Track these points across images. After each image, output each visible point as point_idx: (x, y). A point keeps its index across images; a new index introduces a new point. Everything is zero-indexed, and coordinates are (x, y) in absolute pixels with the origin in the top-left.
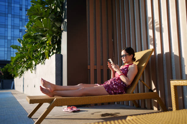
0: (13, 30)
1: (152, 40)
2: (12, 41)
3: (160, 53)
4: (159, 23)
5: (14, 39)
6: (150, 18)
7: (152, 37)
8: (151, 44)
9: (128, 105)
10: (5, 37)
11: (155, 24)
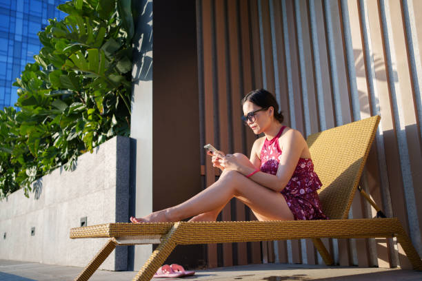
0: (26, 23)
1: (368, 100)
2: (24, 45)
3: (391, 128)
4: (383, 60)
5: (29, 41)
6: (357, 52)
7: (367, 94)
8: (365, 111)
9: (301, 263)
10: (10, 35)
11: (372, 65)
